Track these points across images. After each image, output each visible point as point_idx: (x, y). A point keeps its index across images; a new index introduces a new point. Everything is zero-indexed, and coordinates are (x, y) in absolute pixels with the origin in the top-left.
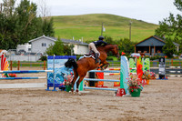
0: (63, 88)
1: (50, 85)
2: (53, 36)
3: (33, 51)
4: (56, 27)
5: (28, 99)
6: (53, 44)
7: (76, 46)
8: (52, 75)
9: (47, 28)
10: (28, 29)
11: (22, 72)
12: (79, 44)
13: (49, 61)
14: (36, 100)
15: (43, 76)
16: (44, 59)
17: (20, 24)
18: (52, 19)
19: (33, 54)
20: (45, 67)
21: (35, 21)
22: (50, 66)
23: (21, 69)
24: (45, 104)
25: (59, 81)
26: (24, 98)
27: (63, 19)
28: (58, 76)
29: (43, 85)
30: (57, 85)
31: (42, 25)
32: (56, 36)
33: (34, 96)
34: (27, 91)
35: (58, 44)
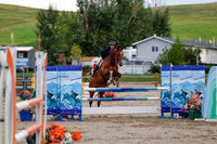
0: (184, 115)
1: (165, 109)
2: (168, 36)
3: (140, 58)
4: (174, 23)
5: (133, 130)
6: (169, 47)
7: (204, 51)
8: (168, 95)
9: (159, 24)
10: (130, 26)
11: (123, 90)
12: (209, 48)
13: (163, 73)
14: (145, 131)
15: (154, 96)
16: (155, 70)
17: (120, 18)
18: (168, 10)
19: (139, 63)
20: (158, 82)
21: (143, 13)
22: (165, 81)
23: (122, 86)
24: (158, 138)
25: (179, 103)
26: (127, 128)
27: (184, 11)
28: (177, 96)
29: (155, 110)
30: (176, 110)
31: (152, 19)
32: (174, 36)
33: (141, 126)
34: (131, 118)
35: (177, 47)
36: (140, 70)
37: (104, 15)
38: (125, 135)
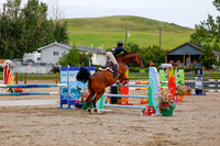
0: (79, 106)
1: (63, 102)
2: (67, 43)
3: (43, 61)
4: (71, 32)
5: (37, 119)
6: (68, 52)
7: (95, 55)
8: (66, 90)
9: (59, 33)
10: (36, 35)
11: (29, 87)
12: (99, 53)
13: (62, 72)
14: (47, 120)
15: (55, 92)
16: (56, 70)
17: (27, 28)
18: (66, 22)
19: (43, 64)
20: (58, 80)
21: (46, 24)
22: (63, 79)
23: (29, 83)
24: (57, 125)
25: (75, 97)
26: (33, 118)
27: (79, 23)
29: (55, 102)
30: (72, 102)
31: (54, 29)
32: (71, 43)
33: (44, 115)
34: (36, 109)
35: (73, 52)
36: (44, 70)
37: (14, 26)
38: (30, 123)
